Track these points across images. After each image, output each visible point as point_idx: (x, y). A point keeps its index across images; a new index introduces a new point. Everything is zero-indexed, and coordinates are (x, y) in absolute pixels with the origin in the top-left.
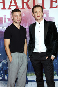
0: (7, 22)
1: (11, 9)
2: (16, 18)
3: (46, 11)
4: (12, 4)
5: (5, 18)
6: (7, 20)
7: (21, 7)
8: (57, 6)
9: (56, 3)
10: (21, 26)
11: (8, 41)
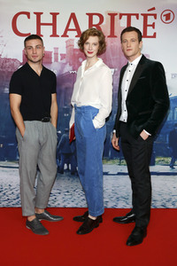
0: (59, 60)
1: (68, 36)
5: (56, 54)
6: (59, 57)
8: (155, 34)
9: (154, 28)
10: (44, 68)
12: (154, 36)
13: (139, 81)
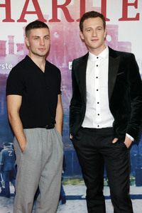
0: (15, 52)
1: (26, 21)
2: (36, 44)
3: (111, 26)
4: (27, 10)
5: (11, 44)
6: (16, 48)
7: (51, 18)
8: (138, 15)
9: (136, 7)
10: (47, 62)
11: (15, 101)
12: (137, 18)
13: (118, 77)
